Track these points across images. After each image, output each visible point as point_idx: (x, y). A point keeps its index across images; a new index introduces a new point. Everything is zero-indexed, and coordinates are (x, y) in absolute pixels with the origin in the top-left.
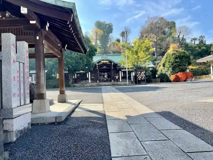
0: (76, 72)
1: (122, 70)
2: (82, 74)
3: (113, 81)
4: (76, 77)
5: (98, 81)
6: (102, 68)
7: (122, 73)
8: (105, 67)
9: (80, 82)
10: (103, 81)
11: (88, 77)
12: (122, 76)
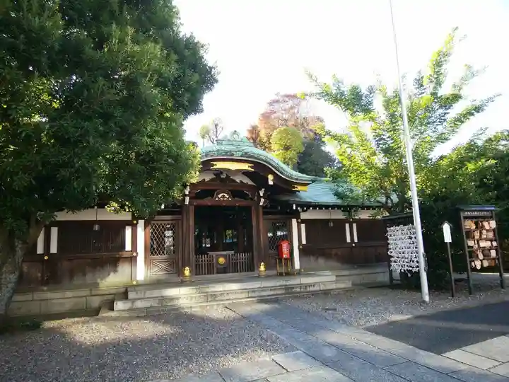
0: (62, 216)
1: (304, 216)
2: (96, 227)
3: (262, 268)
4: (54, 250)
5: (187, 272)
6: (207, 201)
7: (303, 226)
8: (223, 197)
9: (77, 281)
10: (210, 272)
11: (128, 247)
12: (304, 242)
